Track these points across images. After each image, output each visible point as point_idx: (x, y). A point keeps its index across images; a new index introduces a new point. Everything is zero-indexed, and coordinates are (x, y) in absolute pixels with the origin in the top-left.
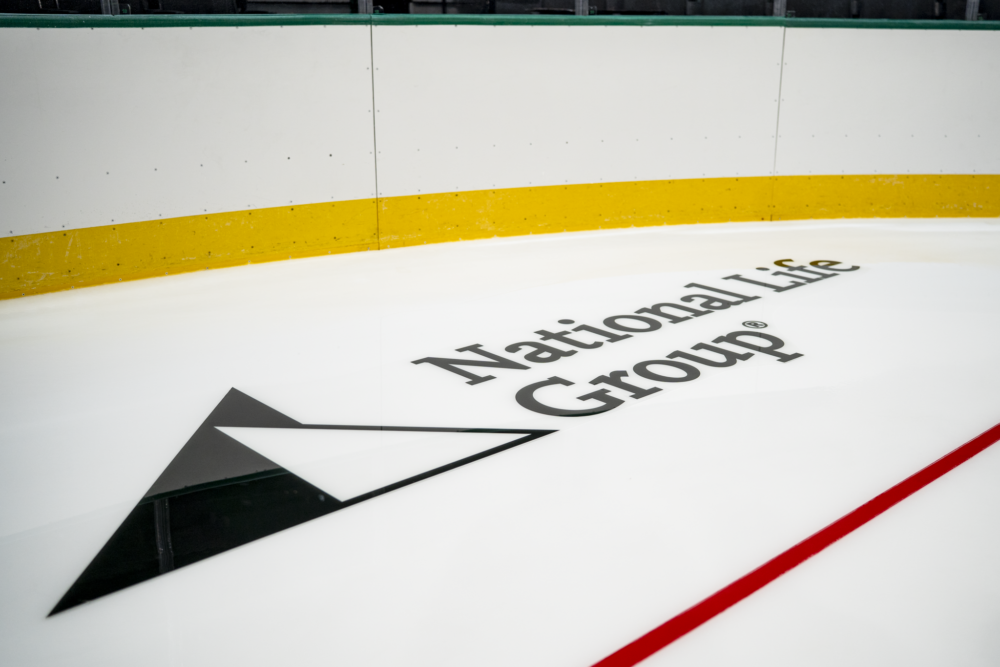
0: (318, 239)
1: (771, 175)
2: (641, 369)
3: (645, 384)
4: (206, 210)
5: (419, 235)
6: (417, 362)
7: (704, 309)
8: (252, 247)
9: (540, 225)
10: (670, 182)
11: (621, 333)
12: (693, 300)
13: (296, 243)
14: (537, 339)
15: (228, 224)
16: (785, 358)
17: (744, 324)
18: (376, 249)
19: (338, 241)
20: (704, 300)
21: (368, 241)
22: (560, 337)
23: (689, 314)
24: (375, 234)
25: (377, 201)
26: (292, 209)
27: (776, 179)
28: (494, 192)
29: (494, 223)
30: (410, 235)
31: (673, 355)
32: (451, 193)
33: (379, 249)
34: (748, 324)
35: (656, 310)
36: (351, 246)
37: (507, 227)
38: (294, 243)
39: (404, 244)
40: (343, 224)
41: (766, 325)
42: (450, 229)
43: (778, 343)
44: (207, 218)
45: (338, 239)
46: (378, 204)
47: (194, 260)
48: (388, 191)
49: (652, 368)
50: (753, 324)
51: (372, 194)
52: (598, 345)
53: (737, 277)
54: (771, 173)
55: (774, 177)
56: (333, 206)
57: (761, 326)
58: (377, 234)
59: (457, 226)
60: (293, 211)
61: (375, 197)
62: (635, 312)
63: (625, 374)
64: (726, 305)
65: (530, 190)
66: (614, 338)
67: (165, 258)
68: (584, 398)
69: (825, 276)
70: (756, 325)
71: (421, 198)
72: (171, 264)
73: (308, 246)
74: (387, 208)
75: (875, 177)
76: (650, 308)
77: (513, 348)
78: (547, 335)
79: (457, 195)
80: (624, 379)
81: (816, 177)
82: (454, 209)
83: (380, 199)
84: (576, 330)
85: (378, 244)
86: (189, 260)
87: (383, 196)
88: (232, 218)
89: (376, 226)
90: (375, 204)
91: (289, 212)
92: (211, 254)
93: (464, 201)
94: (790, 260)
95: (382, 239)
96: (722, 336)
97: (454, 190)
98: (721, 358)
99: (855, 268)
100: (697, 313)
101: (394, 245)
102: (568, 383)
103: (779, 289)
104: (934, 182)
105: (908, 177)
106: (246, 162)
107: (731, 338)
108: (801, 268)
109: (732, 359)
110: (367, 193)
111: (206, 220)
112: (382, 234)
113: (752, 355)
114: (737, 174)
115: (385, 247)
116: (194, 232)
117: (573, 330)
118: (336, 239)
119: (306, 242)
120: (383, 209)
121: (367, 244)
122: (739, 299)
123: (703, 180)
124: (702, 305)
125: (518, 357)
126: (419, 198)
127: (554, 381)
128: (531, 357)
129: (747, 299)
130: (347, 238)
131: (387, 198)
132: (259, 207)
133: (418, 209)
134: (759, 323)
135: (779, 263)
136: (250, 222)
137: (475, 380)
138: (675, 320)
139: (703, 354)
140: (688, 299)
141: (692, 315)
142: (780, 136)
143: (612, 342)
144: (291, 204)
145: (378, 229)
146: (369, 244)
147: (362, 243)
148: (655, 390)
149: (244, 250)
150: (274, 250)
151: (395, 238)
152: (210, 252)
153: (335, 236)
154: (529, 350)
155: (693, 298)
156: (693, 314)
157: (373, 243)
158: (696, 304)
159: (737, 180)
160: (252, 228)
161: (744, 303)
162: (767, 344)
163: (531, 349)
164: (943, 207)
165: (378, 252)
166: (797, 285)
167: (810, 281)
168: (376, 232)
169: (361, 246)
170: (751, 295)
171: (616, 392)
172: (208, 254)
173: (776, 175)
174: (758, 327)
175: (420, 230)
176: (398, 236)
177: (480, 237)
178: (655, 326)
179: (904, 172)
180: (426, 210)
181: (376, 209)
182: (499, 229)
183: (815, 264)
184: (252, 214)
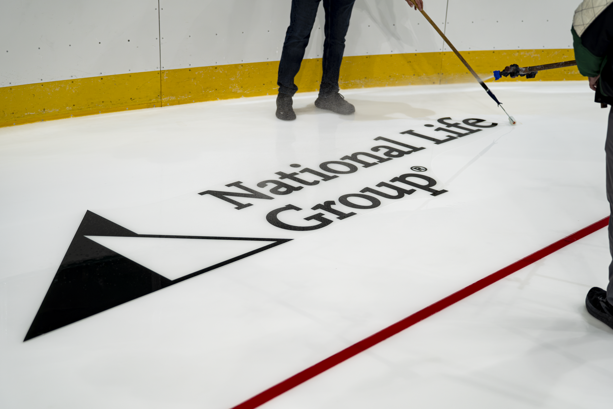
0: (119, 100)
1: (441, 51)
2: (343, 200)
3: (346, 210)
4: (42, 80)
5: (190, 96)
6: (202, 194)
7: (386, 157)
8: (74, 105)
9: (274, 89)
10: (367, 57)
11: (331, 174)
12: (379, 150)
13: (104, 103)
14: (277, 178)
15: (57, 89)
16: (436, 193)
17: (411, 168)
18: (160, 107)
19: (133, 101)
20: (386, 150)
21: (154, 100)
22: (292, 176)
23: (375, 161)
24: (159, 96)
25: (161, 73)
26: (102, 79)
27: (445, 54)
28: (242, 66)
29: (242, 87)
30: (183, 97)
31: (364, 191)
32: (212, 67)
33: (162, 107)
34: (414, 168)
35: (354, 157)
36: (142, 104)
37: (251, 90)
38: (103, 102)
39: (179, 103)
40: (137, 89)
41: (426, 170)
42: (211, 92)
43: (432, 182)
44: (42, 85)
45: (133, 100)
46: (162, 75)
47: (33, 115)
48: (167, 66)
49: (351, 200)
50: (417, 168)
51: (157, 68)
52: (316, 183)
53: (411, 132)
54: (440, 49)
55: (443, 52)
56: (130, 76)
57: (423, 170)
58: (160, 96)
59: (216, 90)
60: (102, 80)
61: (159, 69)
62: (341, 159)
63: (333, 203)
64: (401, 154)
65: (268, 64)
66: (327, 178)
67: (13, 113)
68: (308, 219)
69: (472, 132)
70: (419, 169)
71: (191, 70)
72: (17, 117)
73: (112, 104)
74: (167, 78)
75: (518, 51)
76: (350, 155)
77: (262, 184)
78: (283, 175)
79: (216, 68)
80: (333, 207)
81: (474, 52)
82: (214, 78)
83: (163, 71)
84: (302, 171)
85: (160, 103)
86: (30, 115)
87: (165, 69)
88: (59, 85)
89: (160, 90)
90: (159, 75)
91: (99, 81)
92: (46, 110)
93: (221, 72)
94: (449, 118)
95: (164, 99)
96: (396, 177)
97: (214, 64)
98: (395, 193)
99: (494, 125)
100: (381, 160)
101: (172, 103)
102: (298, 209)
103: (438, 142)
104: (563, 55)
105: (543, 51)
106: (70, 45)
107: (402, 179)
108: (456, 125)
109: (401, 193)
110: (153, 67)
111: (42, 87)
112: (164, 96)
113: (415, 191)
114: (416, 50)
115: (166, 105)
116: (34, 95)
117: (300, 172)
118: (132, 99)
119: (111, 102)
120: (165, 78)
121: (153, 103)
122: (410, 150)
123: (391, 55)
124: (386, 154)
125: (265, 191)
126: (190, 70)
127: (290, 207)
128: (273, 191)
129: (415, 149)
130: (140, 98)
131: (168, 70)
132: (78, 78)
133: (189, 78)
134: (422, 168)
135: (441, 121)
136: (72, 88)
137: (240, 206)
138: (367, 165)
139: (384, 190)
140: (376, 149)
141: (378, 162)
142: (448, 23)
143: (325, 181)
144: (101, 75)
145: (161, 92)
146: (155, 103)
147: (150, 102)
148: (352, 214)
149: (68, 107)
150: (89, 107)
151: (173, 98)
152: (44, 109)
153: (131, 98)
154: (273, 186)
155: (379, 149)
156: (378, 160)
157: (157, 102)
158: (381, 153)
159: (416, 55)
160: (74, 92)
161: (413, 153)
162: (425, 183)
163: (274, 186)
164: (570, 73)
165: (161, 108)
166: (451, 138)
167: (461, 135)
168: (159, 94)
169: (149, 104)
170: (419, 147)
171: (328, 215)
172: (43, 110)
173: (444, 51)
174: (421, 171)
175: (190, 92)
176: (175, 97)
177: (232, 97)
178: (354, 169)
179: (541, 47)
180: (195, 79)
181: (160, 78)
182: (246, 92)
183: (466, 121)
184: (74, 83)
